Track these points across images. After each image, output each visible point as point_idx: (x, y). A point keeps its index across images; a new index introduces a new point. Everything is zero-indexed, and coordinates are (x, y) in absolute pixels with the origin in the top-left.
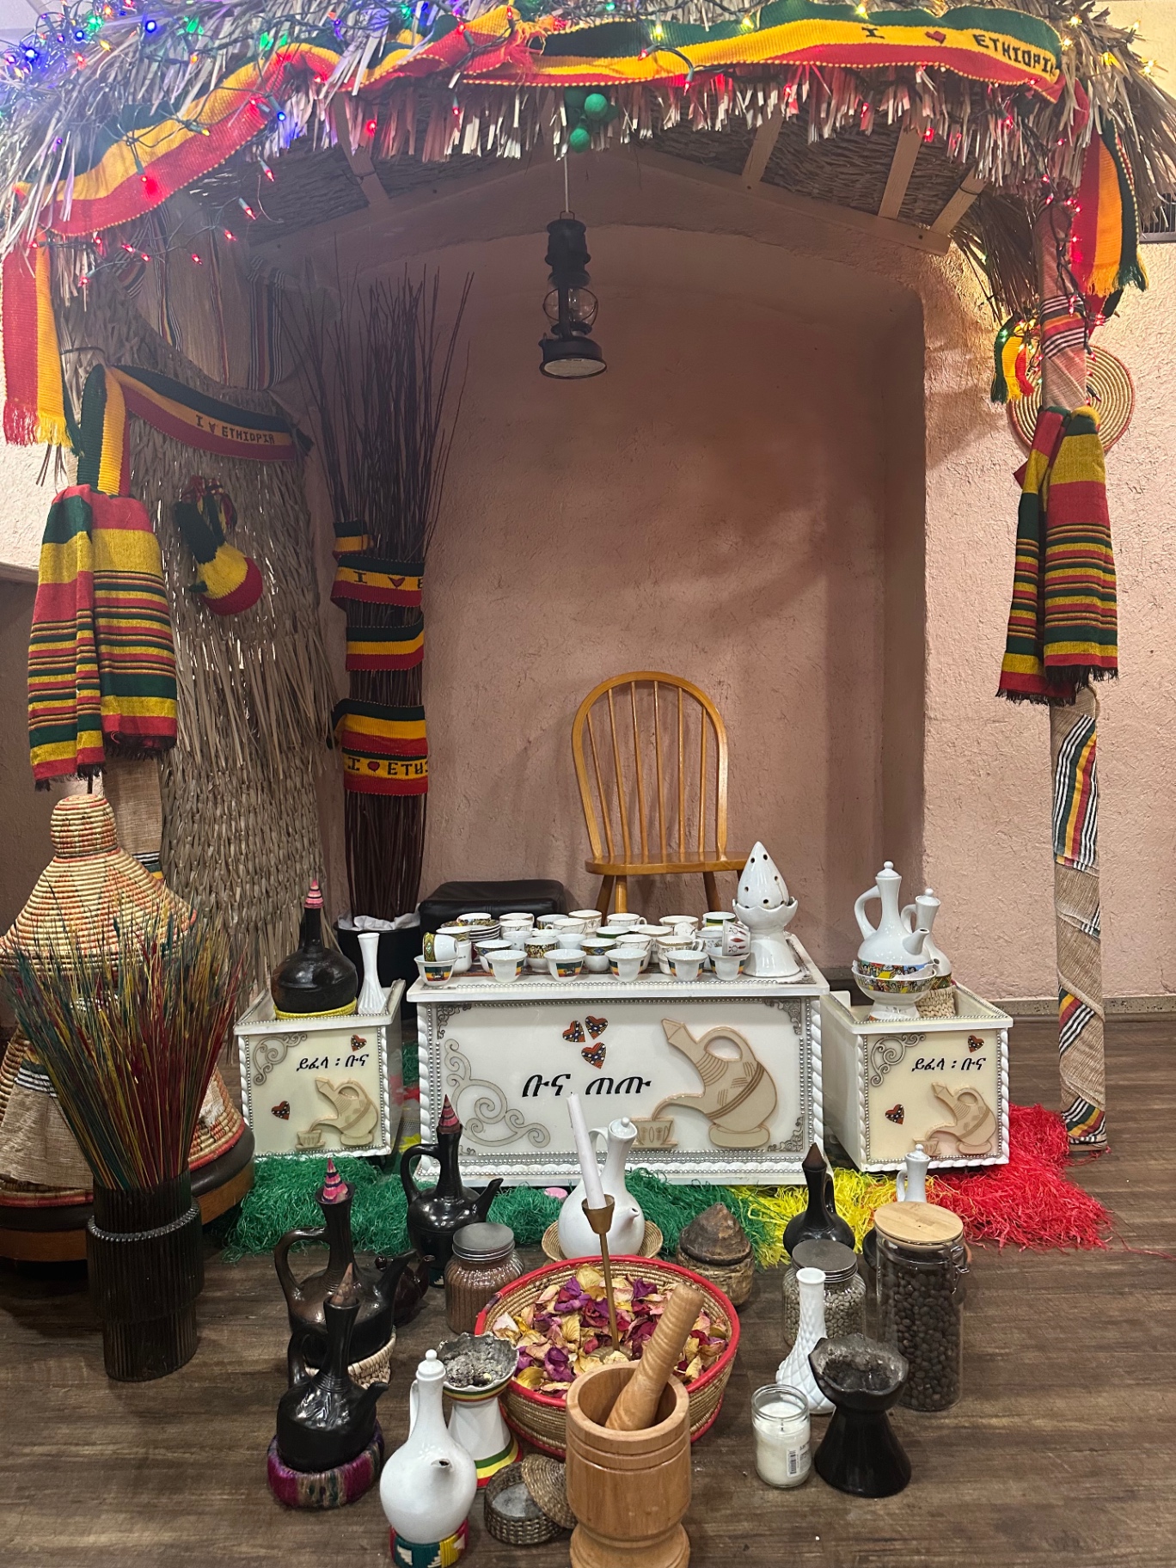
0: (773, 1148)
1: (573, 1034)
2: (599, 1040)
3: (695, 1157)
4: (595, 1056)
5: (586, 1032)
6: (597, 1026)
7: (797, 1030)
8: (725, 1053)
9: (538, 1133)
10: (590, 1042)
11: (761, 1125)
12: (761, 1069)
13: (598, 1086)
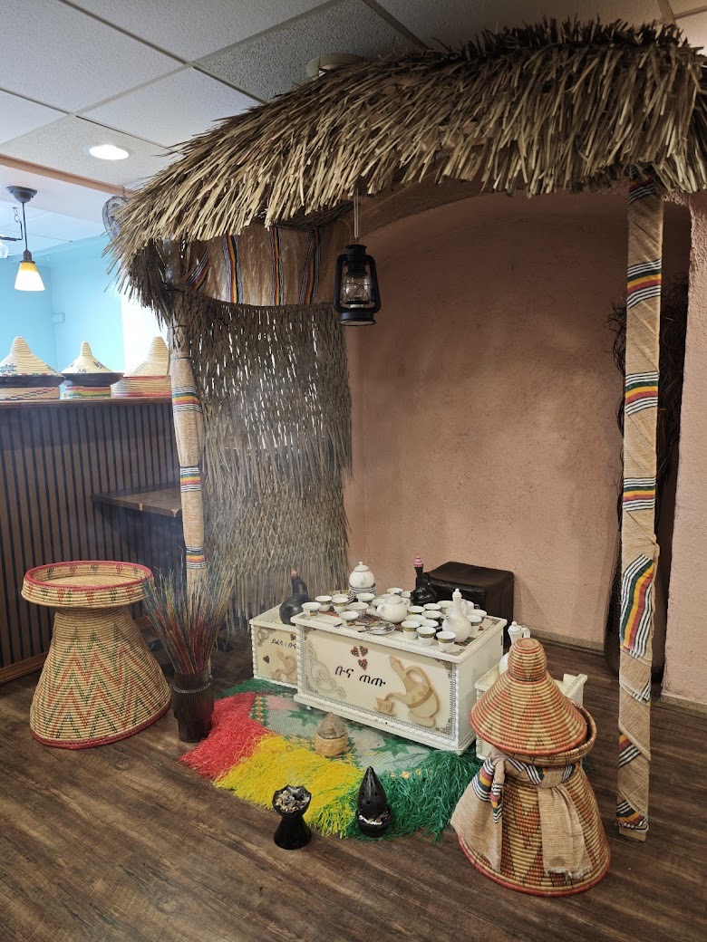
0: (438, 729)
1: (354, 652)
2: (365, 657)
3: (402, 722)
4: (363, 664)
5: (360, 653)
6: (365, 652)
7: (450, 676)
8: (418, 679)
9: (341, 692)
10: (361, 658)
11: (432, 716)
12: (431, 691)
13: (365, 678)
